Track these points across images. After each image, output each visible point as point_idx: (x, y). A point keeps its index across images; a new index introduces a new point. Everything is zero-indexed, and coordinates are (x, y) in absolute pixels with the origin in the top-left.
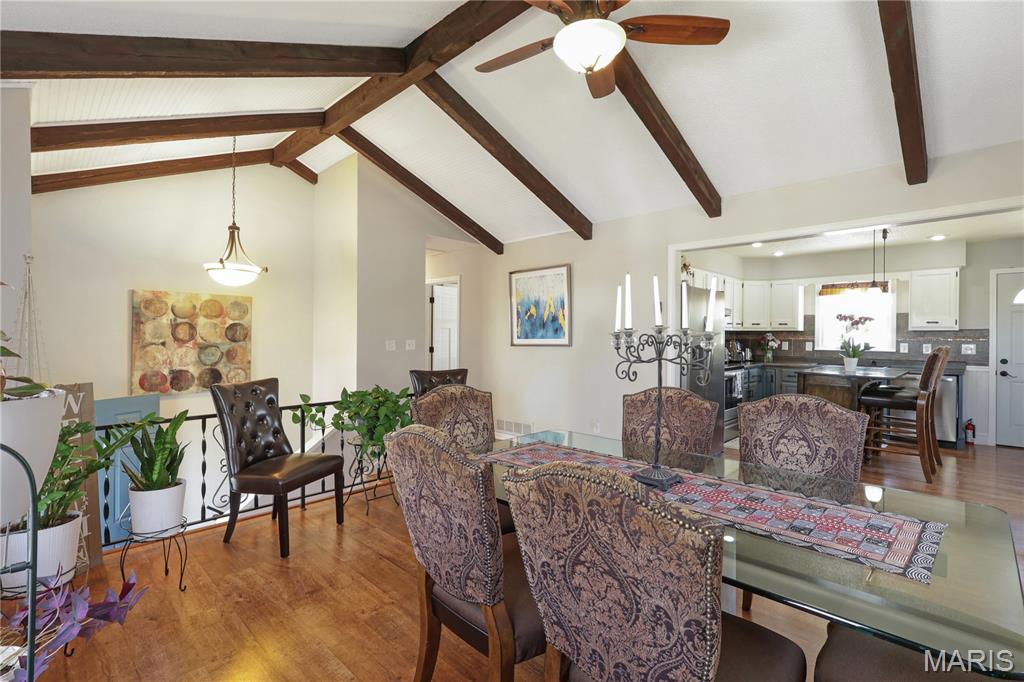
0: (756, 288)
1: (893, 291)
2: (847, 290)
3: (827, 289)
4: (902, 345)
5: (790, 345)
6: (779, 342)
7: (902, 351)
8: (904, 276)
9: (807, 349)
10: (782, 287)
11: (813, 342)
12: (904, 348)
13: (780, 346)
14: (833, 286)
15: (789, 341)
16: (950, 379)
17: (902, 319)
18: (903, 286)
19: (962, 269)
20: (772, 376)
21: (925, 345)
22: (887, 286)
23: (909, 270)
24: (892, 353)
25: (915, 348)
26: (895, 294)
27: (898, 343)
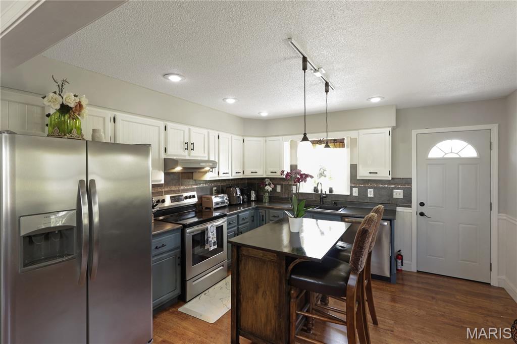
0: (255, 143)
1: (348, 147)
4: (353, 189)
5: (281, 188)
6: (272, 186)
7: (354, 194)
8: (353, 134)
10: (273, 142)
12: (355, 192)
13: (274, 189)
15: (281, 185)
16: (386, 224)
17: (353, 168)
18: (354, 142)
19: (394, 129)
20: (263, 216)
21: (369, 190)
22: (344, 142)
23: (357, 130)
24: (347, 196)
25: (363, 192)
26: (349, 149)
27: (351, 188)
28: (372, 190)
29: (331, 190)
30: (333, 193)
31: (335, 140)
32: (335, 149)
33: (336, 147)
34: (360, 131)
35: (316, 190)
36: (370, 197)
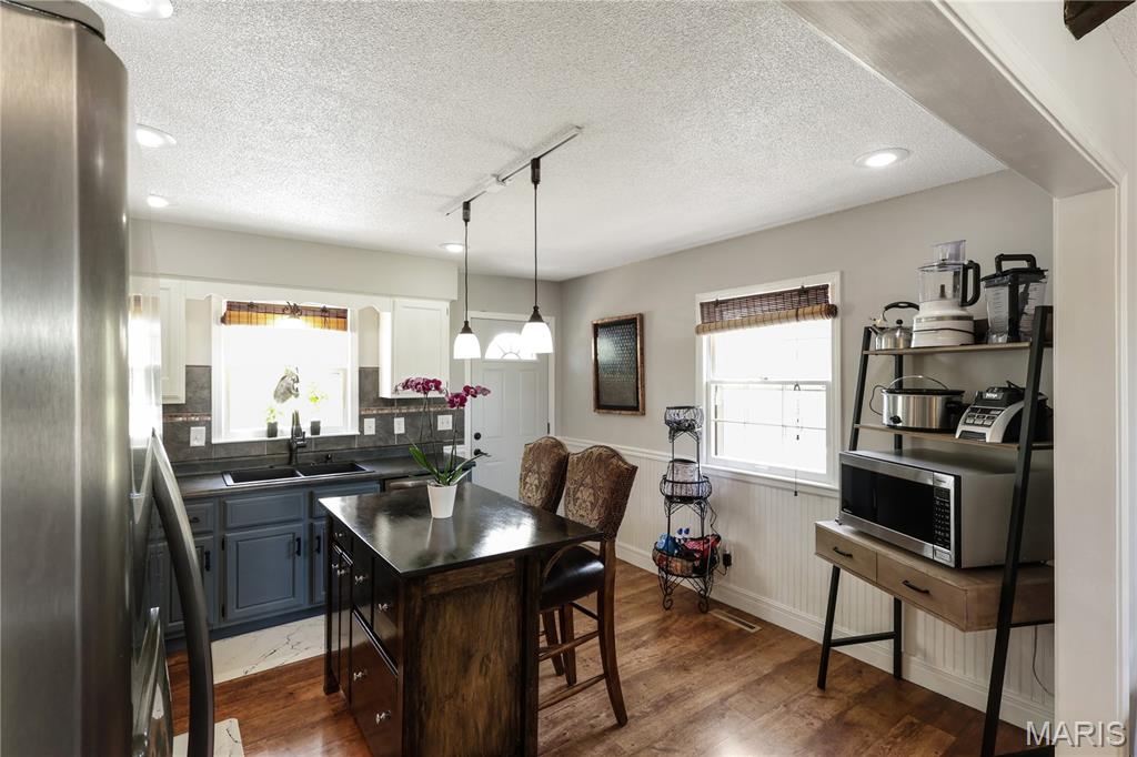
1: (355, 330)
2: (278, 317)
3: (238, 311)
4: (366, 420)
7: (366, 433)
9: (194, 443)
11: (208, 425)
12: (370, 427)
14: (251, 307)
17: (368, 377)
21: (396, 420)
22: (345, 318)
23: (391, 296)
24: (353, 437)
25: (385, 424)
26: (356, 335)
27: (362, 418)
28: (402, 419)
29: (315, 428)
30: (321, 435)
31: (324, 310)
32: (326, 330)
33: (329, 328)
34: (397, 300)
35: (272, 431)
36: (399, 435)
